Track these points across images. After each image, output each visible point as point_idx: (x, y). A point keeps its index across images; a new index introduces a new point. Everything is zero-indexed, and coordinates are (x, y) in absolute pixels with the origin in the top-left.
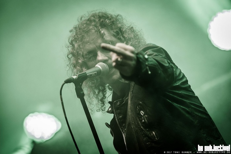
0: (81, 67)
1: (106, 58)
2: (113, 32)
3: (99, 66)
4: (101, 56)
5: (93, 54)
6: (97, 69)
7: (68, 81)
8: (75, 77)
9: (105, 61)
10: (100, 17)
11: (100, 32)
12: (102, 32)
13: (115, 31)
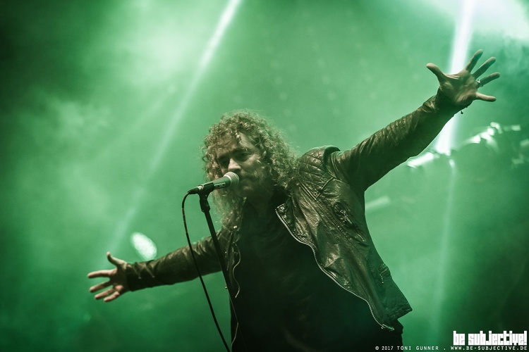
0: (213, 174)
1: (239, 167)
2: (253, 138)
3: (229, 176)
4: (233, 165)
5: (224, 161)
6: (226, 180)
7: (192, 192)
8: (200, 188)
9: (236, 171)
10: (241, 119)
11: (235, 136)
12: (238, 136)
13: (255, 137)
